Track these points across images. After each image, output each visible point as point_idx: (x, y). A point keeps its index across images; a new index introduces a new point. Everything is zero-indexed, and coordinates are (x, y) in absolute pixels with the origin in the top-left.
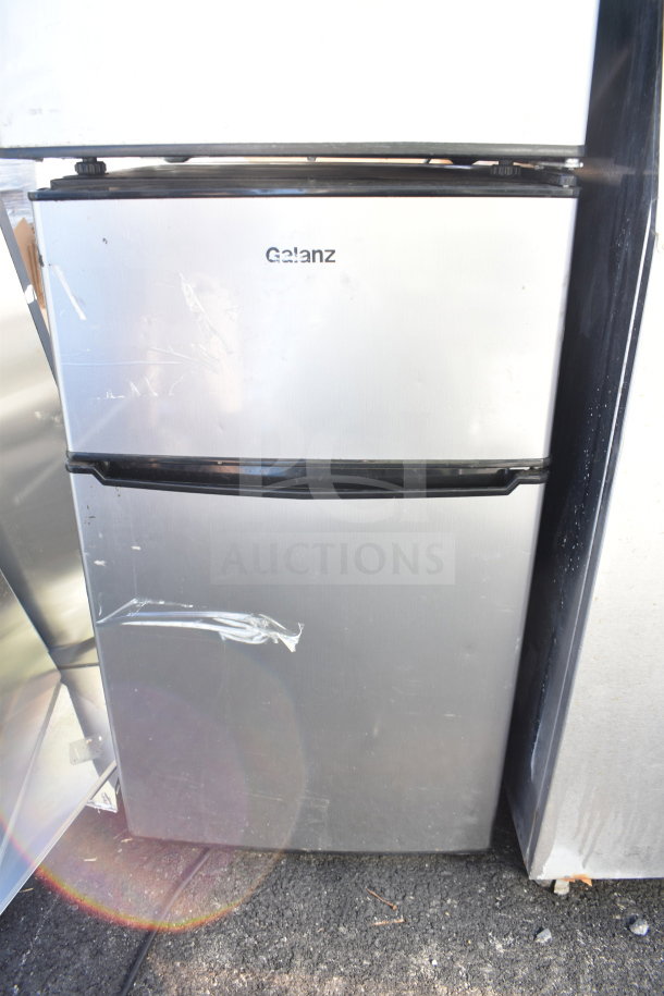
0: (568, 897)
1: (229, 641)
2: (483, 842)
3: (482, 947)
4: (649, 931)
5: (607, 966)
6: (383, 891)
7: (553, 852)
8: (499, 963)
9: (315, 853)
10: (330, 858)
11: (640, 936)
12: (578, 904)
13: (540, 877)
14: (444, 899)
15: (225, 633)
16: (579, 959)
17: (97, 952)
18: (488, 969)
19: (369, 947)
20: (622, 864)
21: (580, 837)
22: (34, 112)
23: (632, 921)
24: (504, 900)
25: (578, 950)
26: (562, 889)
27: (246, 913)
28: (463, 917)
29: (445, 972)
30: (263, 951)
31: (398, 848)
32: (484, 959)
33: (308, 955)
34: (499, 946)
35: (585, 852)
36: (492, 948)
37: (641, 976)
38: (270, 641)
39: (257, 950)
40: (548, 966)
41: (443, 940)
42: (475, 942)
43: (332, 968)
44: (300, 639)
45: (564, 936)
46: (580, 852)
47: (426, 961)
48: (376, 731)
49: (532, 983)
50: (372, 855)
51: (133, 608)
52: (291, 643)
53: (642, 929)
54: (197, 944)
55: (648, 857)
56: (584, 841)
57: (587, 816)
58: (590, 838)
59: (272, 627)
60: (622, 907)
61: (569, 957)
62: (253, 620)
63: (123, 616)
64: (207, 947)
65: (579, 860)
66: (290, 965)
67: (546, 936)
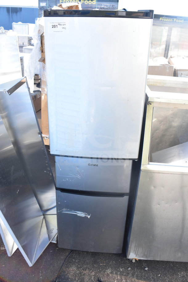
0: (135, 263)
1: (79, 216)
2: (120, 252)
3: (118, 269)
4: (148, 269)
5: (139, 274)
6: (102, 259)
7: (131, 254)
8: (121, 272)
9: (91, 252)
10: (93, 253)
11: (146, 270)
12: (136, 264)
13: (129, 258)
14: (113, 261)
15: (78, 215)
16: (135, 273)
17: (54, 267)
18: (119, 273)
19: (99, 268)
20: (143, 257)
21: (135, 251)
22: (56, 150)
23: (145, 268)
24: (123, 262)
25: (135, 271)
26: (134, 261)
27: (78, 262)
28: (116, 265)
29: (112, 273)
30: (81, 268)
31: (105, 252)
32: (118, 271)
33: (89, 269)
34: (121, 270)
35: (136, 254)
36: (120, 270)
37: (145, 276)
38: (86, 216)
39: (80, 268)
40: (129, 273)
41: (112, 268)
42: (117, 269)
43: (93, 271)
44: (90, 217)
45: (132, 269)
46: (135, 254)
47: (109, 271)
48: (103, 230)
49: (126, 276)
50: (101, 253)
51: (64, 210)
52: (89, 217)
53: (147, 269)
54: (70, 266)
55: (147, 256)
56: (136, 252)
57: (136, 248)
58: (137, 252)
59: (86, 214)
60: (144, 265)
61: (133, 272)
62: (83, 213)
63: (62, 211)
64: (72, 267)
65: (135, 256)
66: (86, 270)
67: (130, 269)
